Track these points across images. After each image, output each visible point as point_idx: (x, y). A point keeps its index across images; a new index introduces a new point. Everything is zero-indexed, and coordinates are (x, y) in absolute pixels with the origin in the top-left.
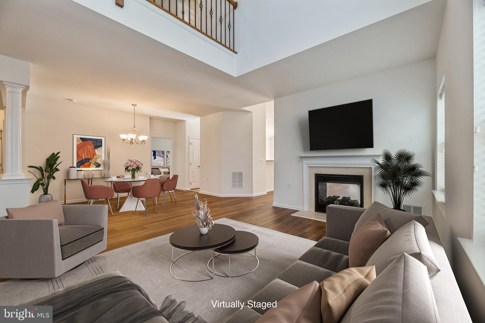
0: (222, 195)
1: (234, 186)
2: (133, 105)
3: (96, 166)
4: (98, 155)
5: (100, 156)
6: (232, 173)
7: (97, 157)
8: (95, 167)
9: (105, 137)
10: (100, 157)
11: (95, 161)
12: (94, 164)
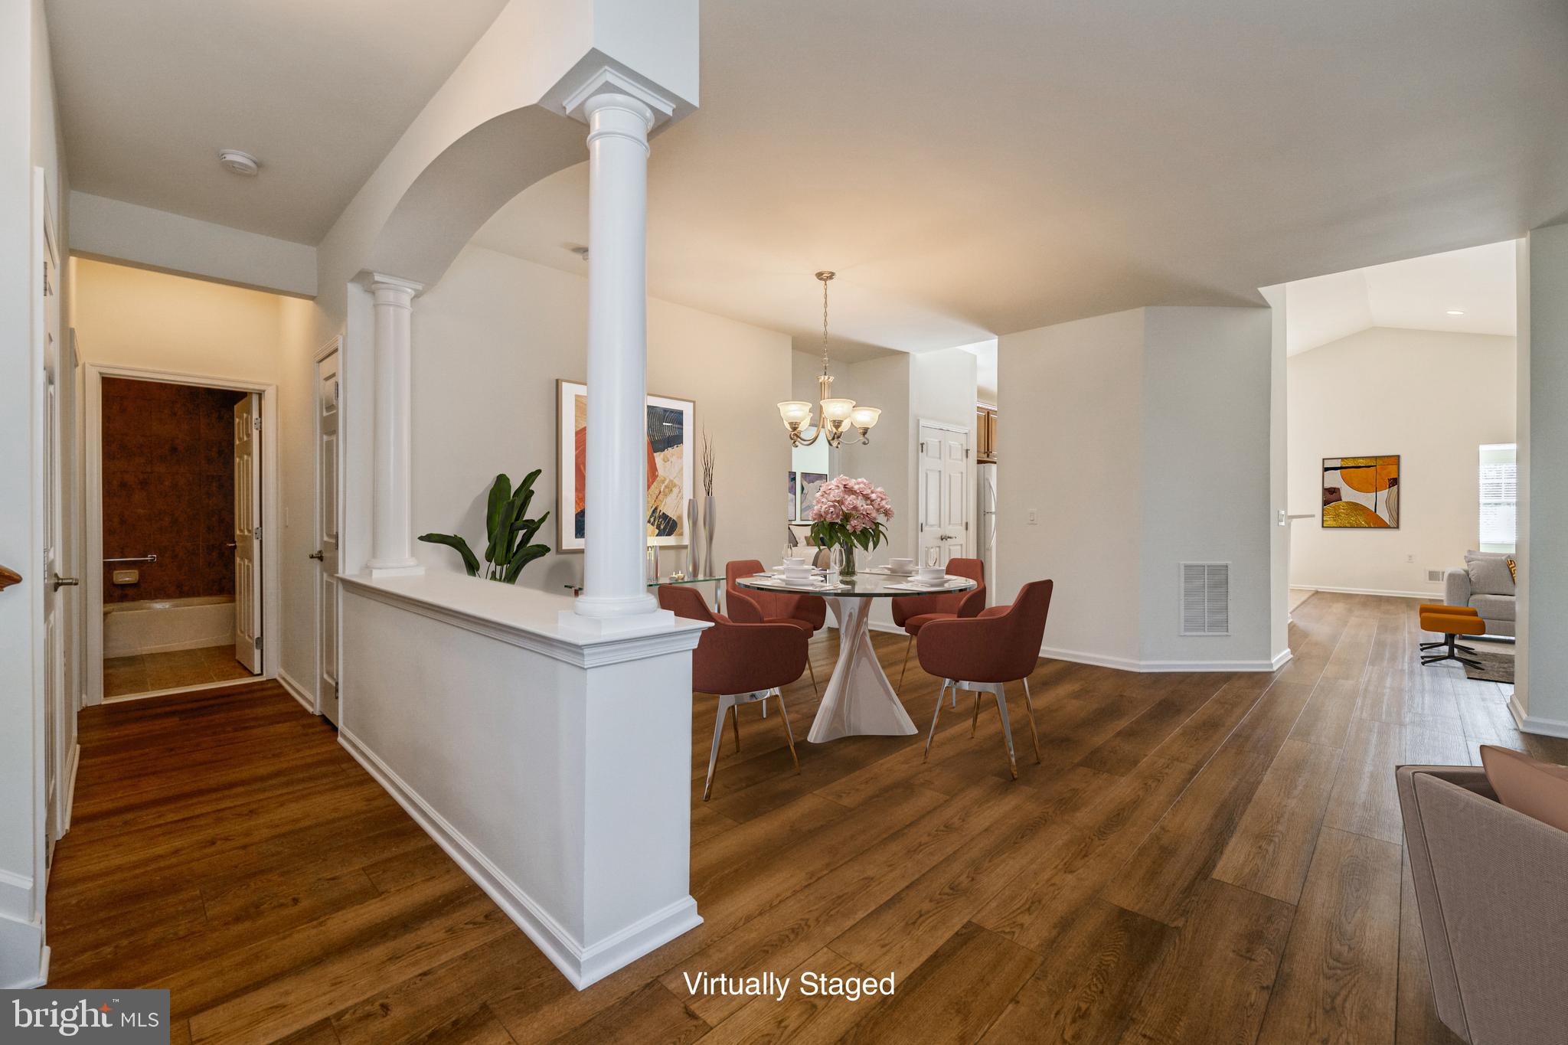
0: (1142, 663)
1: (1192, 624)
2: (819, 275)
3: (658, 527)
4: (666, 483)
5: (675, 486)
6: (1182, 568)
7: (663, 487)
8: (653, 532)
9: (694, 402)
10: (675, 490)
11: (656, 509)
12: (652, 520)
